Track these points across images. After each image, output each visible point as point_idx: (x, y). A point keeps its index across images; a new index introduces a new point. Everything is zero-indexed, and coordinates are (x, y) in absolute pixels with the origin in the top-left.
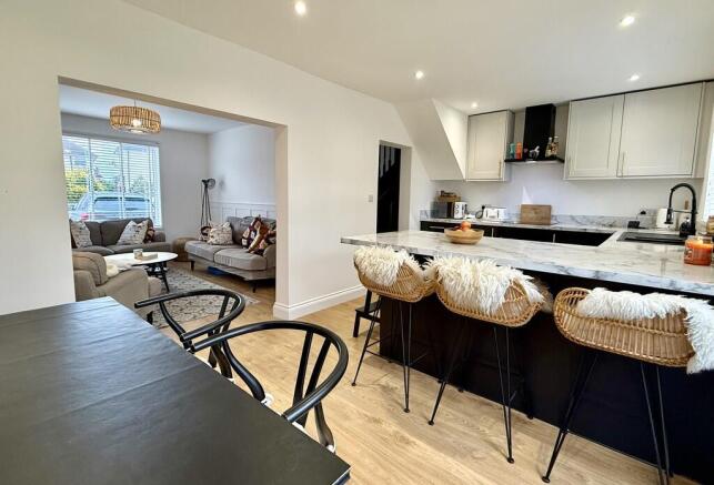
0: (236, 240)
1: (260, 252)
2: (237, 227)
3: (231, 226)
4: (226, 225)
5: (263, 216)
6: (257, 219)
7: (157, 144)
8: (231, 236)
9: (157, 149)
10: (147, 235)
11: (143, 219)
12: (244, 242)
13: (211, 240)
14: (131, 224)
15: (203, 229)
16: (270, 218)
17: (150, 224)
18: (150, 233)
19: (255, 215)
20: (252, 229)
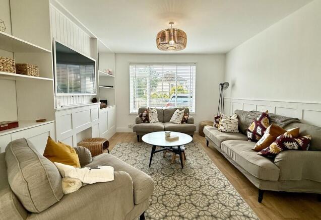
0: (242, 130)
1: (271, 156)
2: (243, 119)
3: (238, 118)
4: (234, 117)
5: (271, 111)
6: (264, 115)
7: (195, 64)
8: (237, 127)
9: (195, 67)
10: (184, 118)
11: (183, 109)
12: (250, 135)
13: (221, 128)
14: (178, 111)
15: (216, 118)
16: (277, 113)
17: (187, 111)
18: (186, 117)
19: (262, 110)
20: (258, 123)
